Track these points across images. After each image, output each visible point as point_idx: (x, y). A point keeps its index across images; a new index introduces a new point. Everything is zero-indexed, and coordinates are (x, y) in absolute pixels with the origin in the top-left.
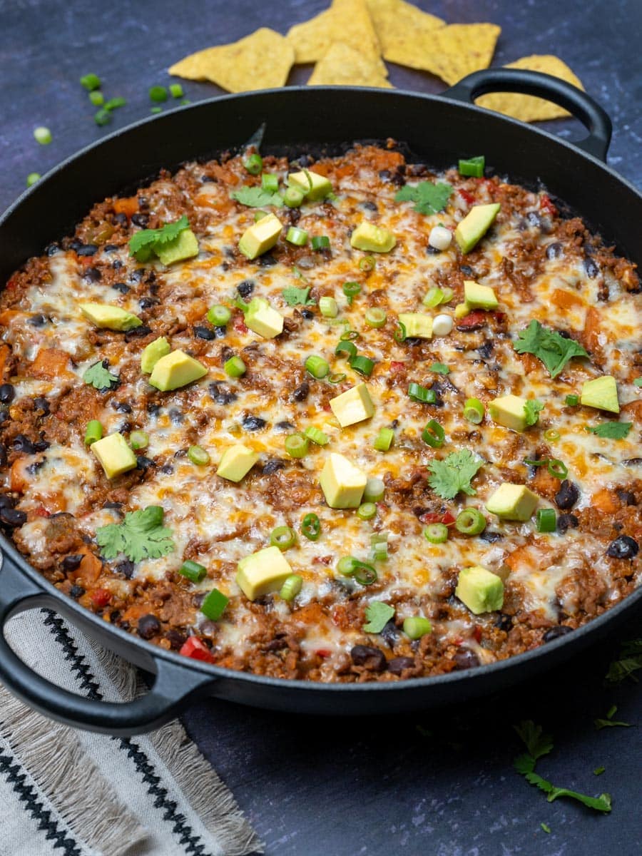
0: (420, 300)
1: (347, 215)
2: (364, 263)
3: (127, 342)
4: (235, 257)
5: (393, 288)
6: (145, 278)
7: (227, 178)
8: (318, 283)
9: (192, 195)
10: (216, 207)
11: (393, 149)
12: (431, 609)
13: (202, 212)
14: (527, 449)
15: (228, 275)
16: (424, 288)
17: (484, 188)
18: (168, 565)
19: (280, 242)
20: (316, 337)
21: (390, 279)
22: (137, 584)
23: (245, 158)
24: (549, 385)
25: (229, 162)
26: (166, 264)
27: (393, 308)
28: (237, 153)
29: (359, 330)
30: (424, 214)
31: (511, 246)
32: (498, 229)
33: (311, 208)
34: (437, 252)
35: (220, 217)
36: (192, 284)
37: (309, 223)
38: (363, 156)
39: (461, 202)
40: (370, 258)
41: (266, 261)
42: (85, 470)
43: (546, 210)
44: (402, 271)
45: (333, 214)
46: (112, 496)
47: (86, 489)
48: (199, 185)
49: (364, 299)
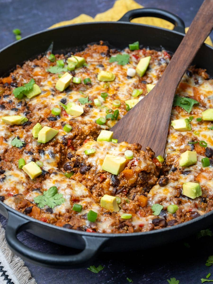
0: (131, 95)
1: (93, 70)
2: (105, 86)
3: (24, 128)
4: (55, 92)
5: (118, 92)
6: (23, 104)
7: (43, 64)
8: (90, 95)
9: (31, 72)
10: (42, 75)
11: (103, 45)
12: (175, 201)
13: (37, 78)
14: (188, 139)
15: (55, 98)
16: (131, 91)
17: (141, 53)
18: (65, 207)
19: (71, 84)
20: (96, 114)
21: (117, 89)
22: (56, 215)
23: (47, 56)
24: (188, 116)
25: (42, 59)
26: (30, 98)
27: (121, 99)
28: (44, 55)
29: (111, 109)
30: (122, 66)
31: (158, 71)
32: (151, 66)
33: (79, 70)
34: (131, 78)
35: (44, 78)
36: (42, 103)
37: (80, 75)
38: (92, 49)
39: (134, 59)
40: (107, 84)
41: (68, 91)
42: (22, 178)
43: (167, 57)
44: (120, 86)
45: (88, 71)
46: (35, 186)
47: (24, 185)
48: (33, 69)
49: (110, 98)
